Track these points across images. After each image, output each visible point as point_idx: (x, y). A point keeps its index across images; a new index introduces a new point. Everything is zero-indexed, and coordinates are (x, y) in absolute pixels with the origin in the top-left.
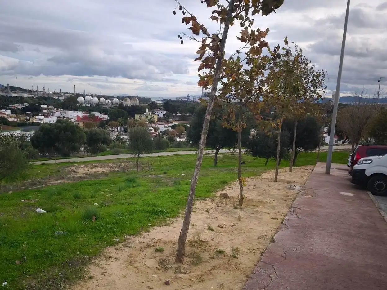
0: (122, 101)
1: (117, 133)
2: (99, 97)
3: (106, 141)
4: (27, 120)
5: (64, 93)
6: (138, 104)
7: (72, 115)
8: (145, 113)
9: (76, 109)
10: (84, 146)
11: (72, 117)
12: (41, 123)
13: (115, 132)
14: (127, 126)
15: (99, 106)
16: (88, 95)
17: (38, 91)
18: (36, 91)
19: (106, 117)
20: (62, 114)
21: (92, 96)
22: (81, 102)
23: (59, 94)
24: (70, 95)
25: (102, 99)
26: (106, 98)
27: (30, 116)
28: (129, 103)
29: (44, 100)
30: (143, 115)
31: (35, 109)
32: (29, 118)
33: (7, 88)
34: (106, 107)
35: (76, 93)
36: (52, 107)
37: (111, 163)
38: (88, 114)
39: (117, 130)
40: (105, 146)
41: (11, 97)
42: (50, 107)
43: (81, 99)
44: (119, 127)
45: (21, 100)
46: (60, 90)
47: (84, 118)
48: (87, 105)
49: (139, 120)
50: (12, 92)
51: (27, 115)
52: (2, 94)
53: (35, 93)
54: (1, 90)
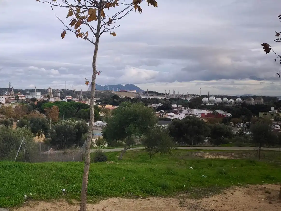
0: (245, 100)
1: (240, 129)
2: (222, 97)
3: (229, 135)
4: (161, 116)
5: (191, 95)
6: (263, 103)
7: (197, 113)
8: (270, 112)
9: (201, 108)
10: (207, 138)
11: (197, 114)
12: (172, 119)
13: (237, 128)
14: (250, 123)
15: (221, 105)
16: (212, 96)
17: (170, 94)
18: (168, 94)
19: (229, 114)
20: (189, 112)
21: (216, 97)
22: (205, 101)
23: (187, 96)
24: (196, 96)
25: (225, 99)
26: (229, 98)
27: (163, 113)
28: (253, 102)
29: (174, 101)
30: (268, 113)
31: (167, 108)
32: (163, 115)
33: (146, 92)
34: (229, 105)
35: (201, 95)
36: (181, 106)
37: (233, 153)
38: (212, 112)
39: (240, 125)
40: (227, 139)
41: (149, 99)
42: (179, 106)
43: (205, 99)
44: (241, 124)
45: (157, 101)
46: (188, 92)
47: (208, 115)
48: (211, 104)
49: (263, 117)
50: (150, 95)
51: (161, 112)
52: (143, 97)
53: (168, 96)
54: (143, 94)
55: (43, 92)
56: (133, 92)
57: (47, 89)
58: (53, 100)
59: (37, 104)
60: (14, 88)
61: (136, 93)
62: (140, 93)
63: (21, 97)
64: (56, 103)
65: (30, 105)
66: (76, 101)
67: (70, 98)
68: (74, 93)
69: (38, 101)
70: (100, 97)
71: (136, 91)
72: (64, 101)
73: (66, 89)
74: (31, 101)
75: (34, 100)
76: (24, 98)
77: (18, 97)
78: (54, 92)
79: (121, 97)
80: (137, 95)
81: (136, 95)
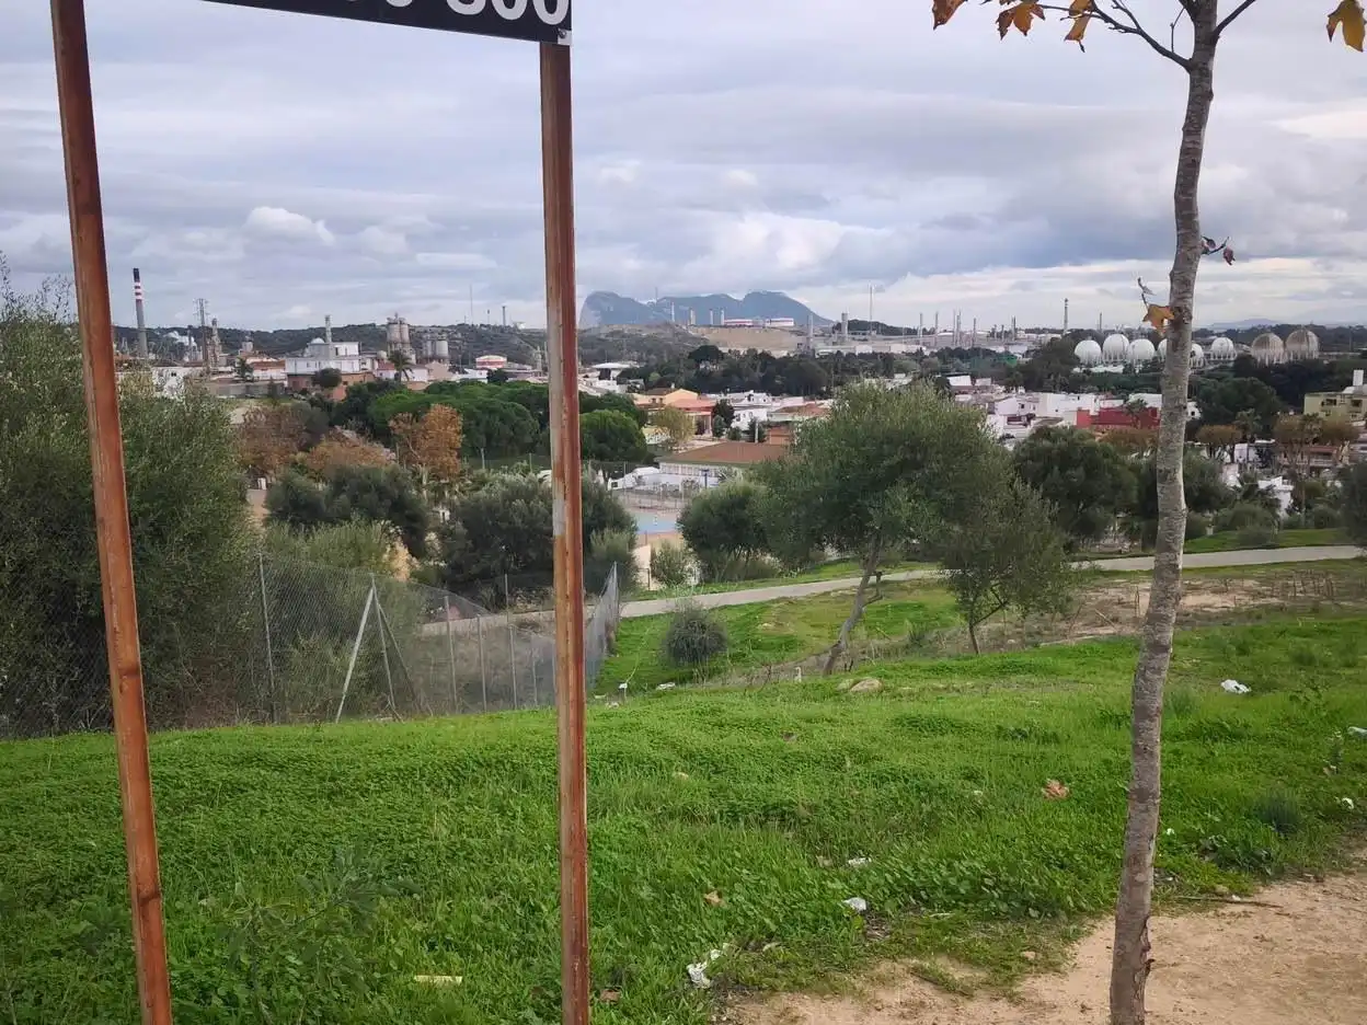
0: (1245, 346)
2: (1154, 336)
5: (1027, 331)
6: (1316, 355)
7: (1060, 408)
8: (1349, 390)
9: (1073, 386)
11: (1059, 415)
14: (1273, 441)
15: (1155, 370)
16: (1113, 332)
17: (938, 331)
18: (932, 332)
20: (1023, 406)
21: (1130, 335)
22: (1090, 357)
23: (1007, 336)
24: (1050, 336)
28: (1275, 352)
29: (958, 361)
30: (1338, 398)
33: (838, 327)
35: (1069, 328)
36: (987, 381)
38: (1118, 403)
39: (1233, 456)
41: (852, 355)
42: (979, 382)
43: (1086, 349)
44: (1238, 446)
45: (884, 365)
46: (1014, 321)
47: (1104, 417)
48: (1111, 369)
49: (1322, 415)
50: (854, 339)
52: (824, 348)
53: (928, 339)
54: (823, 335)
55: (368, 337)
56: (782, 329)
57: (385, 322)
58: (420, 377)
59: (348, 397)
60: (220, 326)
61: (792, 332)
62: (811, 334)
63: (264, 366)
64: (439, 389)
65: (312, 403)
66: (532, 380)
67: (498, 363)
68: (516, 341)
69: (346, 383)
70: (635, 354)
71: (792, 324)
72: (475, 382)
73: (477, 323)
74: (314, 384)
75: (328, 379)
76: (276, 374)
77: (249, 369)
78: (418, 337)
79: (730, 351)
80: (800, 339)
81: (797, 339)
